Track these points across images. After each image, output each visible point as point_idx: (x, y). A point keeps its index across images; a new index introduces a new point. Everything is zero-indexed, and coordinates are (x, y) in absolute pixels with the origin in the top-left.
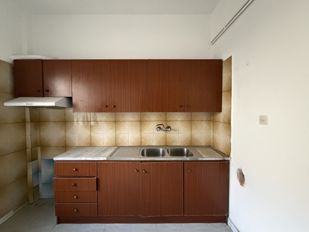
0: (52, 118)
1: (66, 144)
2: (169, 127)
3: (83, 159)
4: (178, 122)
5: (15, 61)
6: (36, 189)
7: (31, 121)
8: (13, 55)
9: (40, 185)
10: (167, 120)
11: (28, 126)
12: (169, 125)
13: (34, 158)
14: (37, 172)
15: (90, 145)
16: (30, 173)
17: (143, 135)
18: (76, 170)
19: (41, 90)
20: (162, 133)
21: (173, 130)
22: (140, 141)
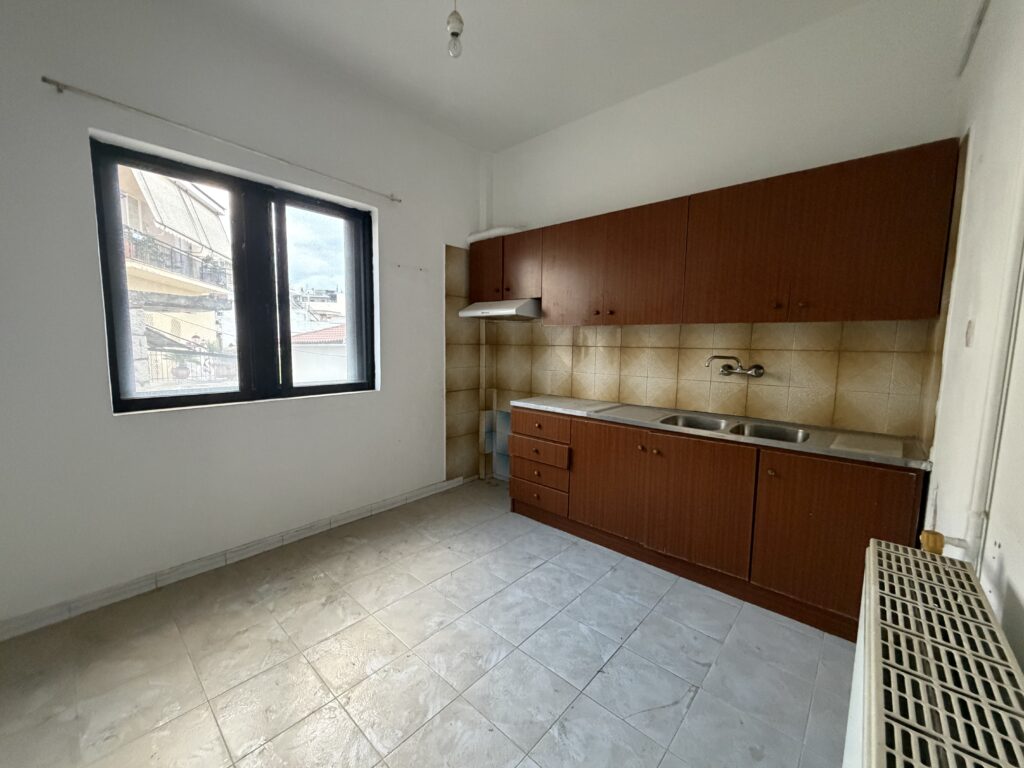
0: (513, 339)
1: (531, 388)
2: (758, 367)
3: (550, 409)
4: (787, 354)
5: (472, 245)
6: (488, 457)
7: (487, 343)
8: (471, 234)
9: (494, 454)
10: (753, 347)
11: (483, 349)
12: (758, 361)
13: (488, 407)
14: (491, 431)
15: (571, 394)
16: (483, 430)
17: (682, 383)
18: (540, 426)
19: (501, 289)
20: (734, 383)
21: (771, 375)
22: (672, 397)
